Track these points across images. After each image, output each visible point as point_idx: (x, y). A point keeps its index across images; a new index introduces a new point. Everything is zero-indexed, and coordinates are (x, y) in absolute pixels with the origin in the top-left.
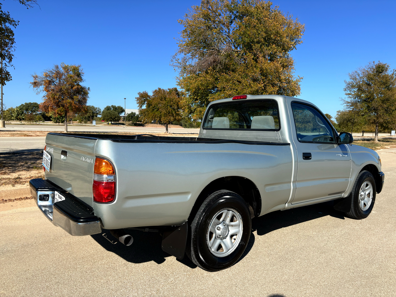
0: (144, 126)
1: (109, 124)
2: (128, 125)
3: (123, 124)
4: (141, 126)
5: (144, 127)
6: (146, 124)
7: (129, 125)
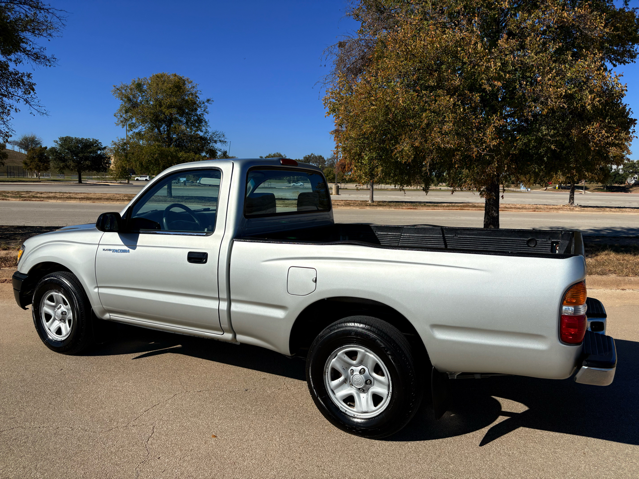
0: (631, 191)
1: (555, 188)
2: (596, 189)
3: (586, 189)
4: (621, 192)
5: (629, 194)
6: (635, 188)
7: (598, 190)
